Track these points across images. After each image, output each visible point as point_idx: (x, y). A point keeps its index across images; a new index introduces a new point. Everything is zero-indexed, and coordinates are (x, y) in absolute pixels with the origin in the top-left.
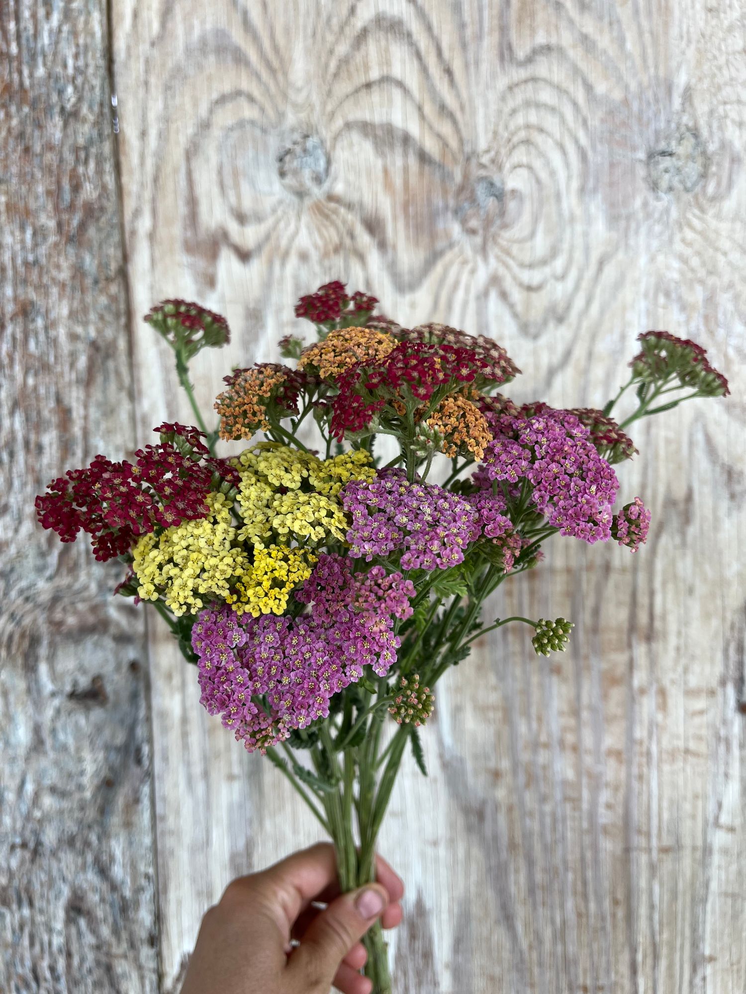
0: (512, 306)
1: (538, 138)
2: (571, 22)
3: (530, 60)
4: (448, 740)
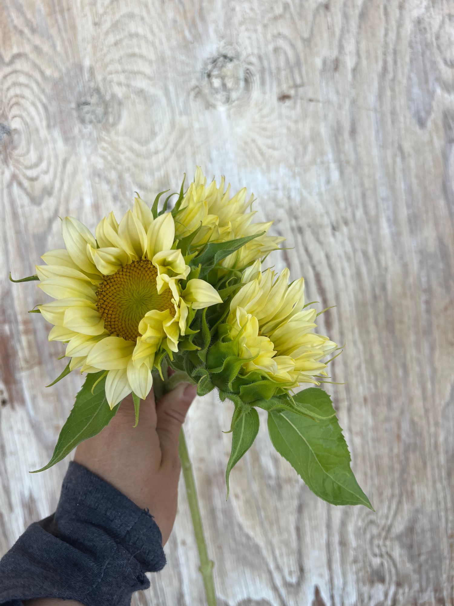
0: (25, 190)
1: (22, 101)
2: (28, 40)
3: (12, 62)
4: (32, 413)
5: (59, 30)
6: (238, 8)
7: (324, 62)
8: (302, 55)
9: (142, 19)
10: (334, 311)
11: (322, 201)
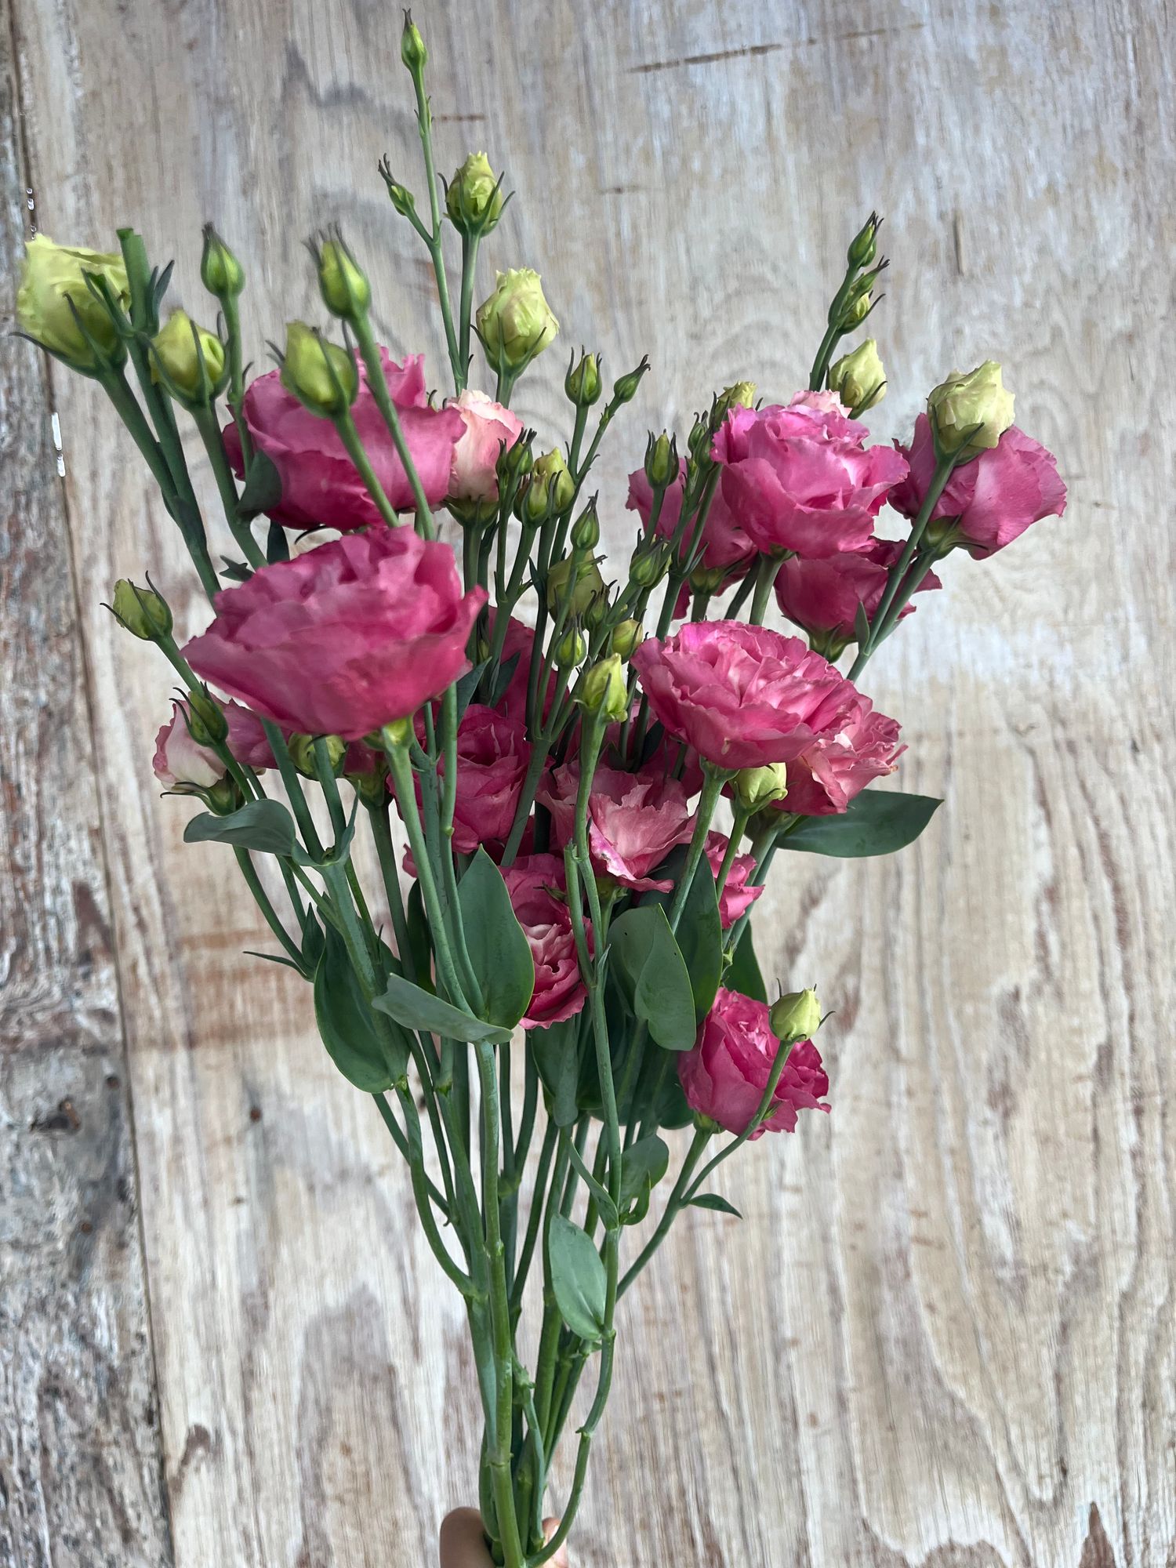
5: (619, 341)
6: (967, 331)
7: (1123, 439)
8: (1082, 423)
9: (786, 335)
10: (1135, 908)
11: (1113, 692)
